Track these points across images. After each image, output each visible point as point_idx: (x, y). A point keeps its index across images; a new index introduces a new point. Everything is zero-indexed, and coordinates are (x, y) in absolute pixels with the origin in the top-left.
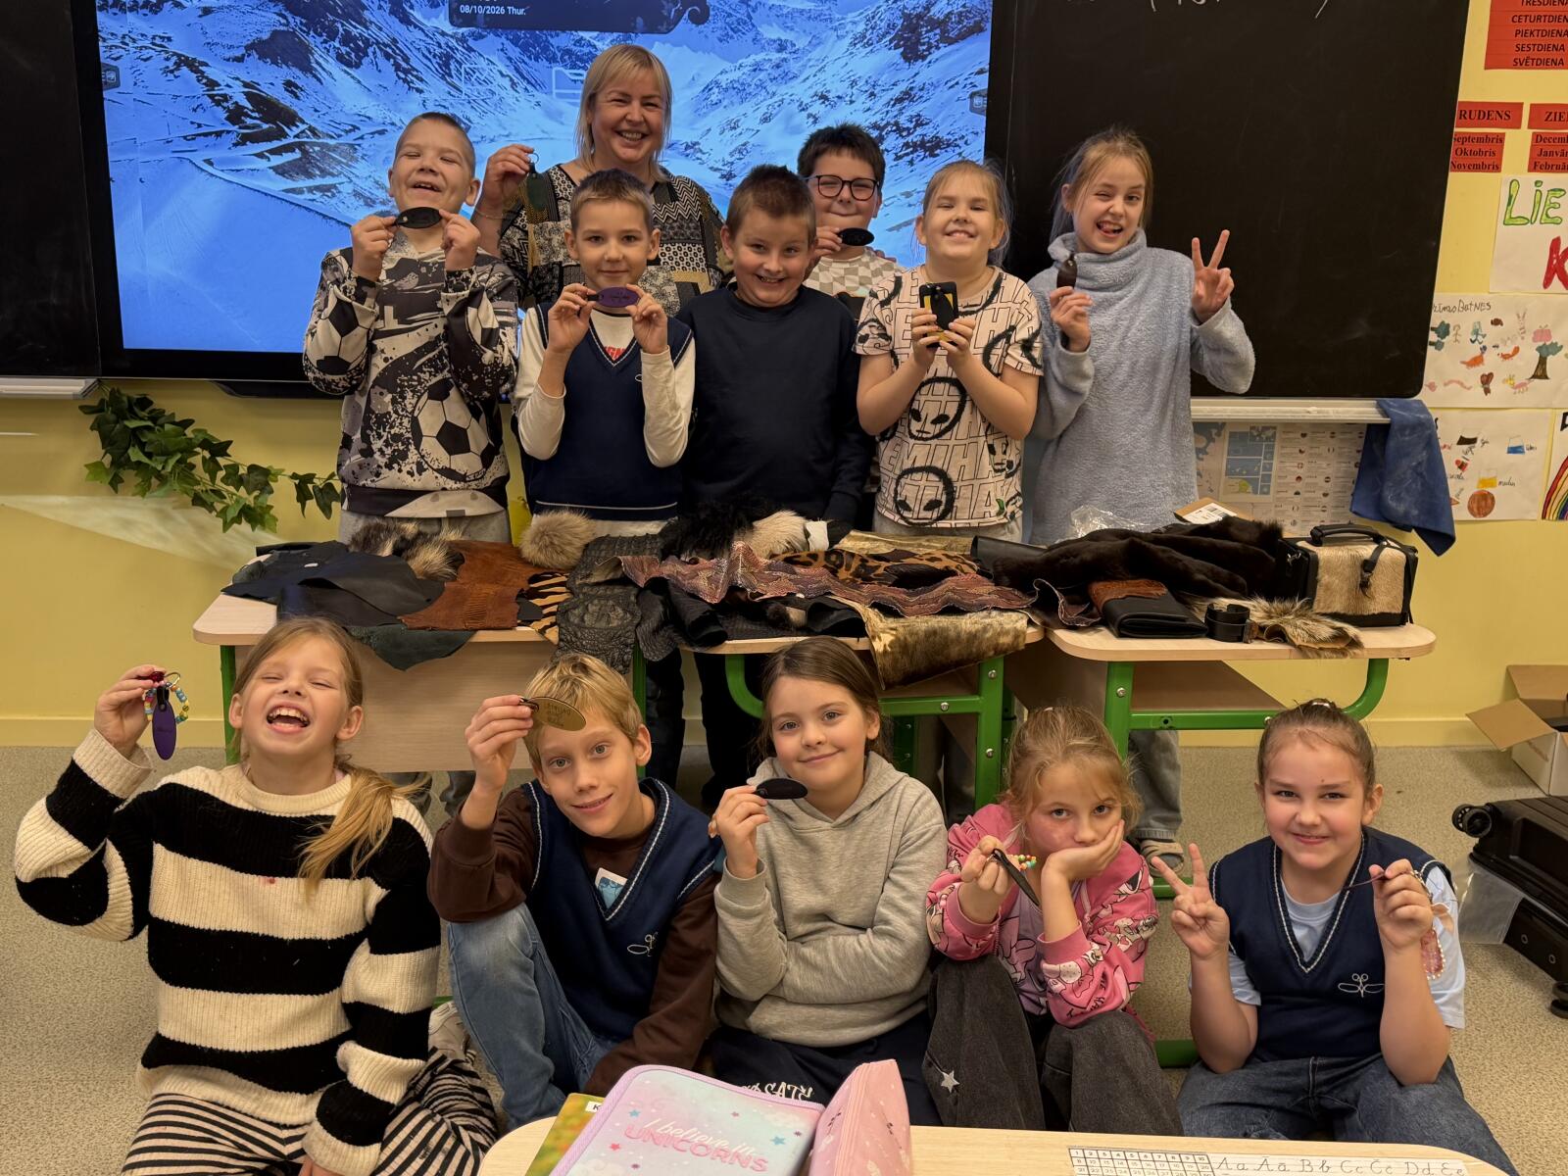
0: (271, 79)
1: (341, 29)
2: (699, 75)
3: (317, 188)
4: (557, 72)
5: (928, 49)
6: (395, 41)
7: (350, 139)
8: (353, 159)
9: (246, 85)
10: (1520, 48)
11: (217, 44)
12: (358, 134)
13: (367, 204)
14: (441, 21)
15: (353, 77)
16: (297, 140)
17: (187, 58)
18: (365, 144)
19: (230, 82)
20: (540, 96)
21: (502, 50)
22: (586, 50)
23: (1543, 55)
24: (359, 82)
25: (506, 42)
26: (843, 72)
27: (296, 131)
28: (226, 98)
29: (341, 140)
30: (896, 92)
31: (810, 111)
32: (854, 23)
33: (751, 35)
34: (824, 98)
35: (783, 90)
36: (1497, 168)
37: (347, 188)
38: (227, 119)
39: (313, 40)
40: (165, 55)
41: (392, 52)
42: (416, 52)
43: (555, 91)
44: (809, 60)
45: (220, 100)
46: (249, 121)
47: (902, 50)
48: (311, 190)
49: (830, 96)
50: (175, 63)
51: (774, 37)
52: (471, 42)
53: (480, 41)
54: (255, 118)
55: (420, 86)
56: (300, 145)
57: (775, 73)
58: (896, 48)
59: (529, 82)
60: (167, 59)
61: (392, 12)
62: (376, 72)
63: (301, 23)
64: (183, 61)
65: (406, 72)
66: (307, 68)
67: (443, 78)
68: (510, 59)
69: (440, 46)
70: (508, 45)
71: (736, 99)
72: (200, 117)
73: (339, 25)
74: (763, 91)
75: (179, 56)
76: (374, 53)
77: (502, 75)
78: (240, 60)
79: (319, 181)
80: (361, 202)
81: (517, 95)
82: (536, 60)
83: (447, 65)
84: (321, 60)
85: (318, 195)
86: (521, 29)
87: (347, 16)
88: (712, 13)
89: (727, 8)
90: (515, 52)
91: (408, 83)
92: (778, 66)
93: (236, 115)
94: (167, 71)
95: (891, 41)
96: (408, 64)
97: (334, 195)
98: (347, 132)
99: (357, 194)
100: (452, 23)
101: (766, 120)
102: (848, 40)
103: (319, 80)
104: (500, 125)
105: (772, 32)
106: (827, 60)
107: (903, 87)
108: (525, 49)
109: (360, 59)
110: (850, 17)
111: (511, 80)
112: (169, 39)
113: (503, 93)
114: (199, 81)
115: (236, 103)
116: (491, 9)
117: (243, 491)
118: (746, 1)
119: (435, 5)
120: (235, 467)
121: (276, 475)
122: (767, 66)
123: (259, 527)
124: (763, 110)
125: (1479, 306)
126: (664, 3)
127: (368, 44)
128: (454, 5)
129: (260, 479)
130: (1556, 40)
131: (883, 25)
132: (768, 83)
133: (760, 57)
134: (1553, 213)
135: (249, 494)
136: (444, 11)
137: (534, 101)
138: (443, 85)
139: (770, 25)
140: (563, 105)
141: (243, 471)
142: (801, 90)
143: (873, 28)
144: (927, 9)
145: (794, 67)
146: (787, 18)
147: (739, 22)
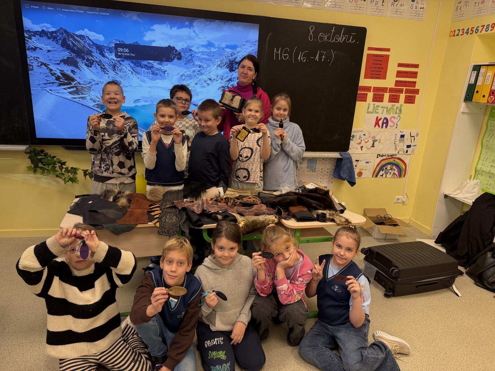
0: (68, 70)
1: (86, 57)
2: (179, 72)
3: (81, 98)
4: (143, 70)
5: (235, 69)
6: (101, 61)
7: (89, 85)
8: (90, 90)
9: (60, 71)
10: (371, 74)
11: (52, 60)
12: (91, 84)
13: (94, 102)
14: (113, 56)
15: (90, 70)
16: (75, 85)
17: (44, 63)
18: (93, 87)
19: (56, 70)
20: (139, 76)
21: (129, 64)
22: (151, 65)
23: (376, 76)
24: (91, 71)
25: (130, 63)
26: (215, 73)
27: (74, 83)
28: (55, 74)
29: (86, 86)
30: (228, 79)
31: (207, 82)
32: (218, 62)
33: (193, 63)
34: (210, 79)
35: (200, 77)
36: (366, 101)
37: (88, 98)
38: (55, 79)
39: (78, 60)
40: (37, 62)
41: (100, 63)
42: (106, 64)
43: (143, 75)
44: (207, 70)
45: (53, 74)
46: (61, 80)
47: (229, 69)
48: (79, 98)
49: (212, 79)
50: (40, 64)
51: (198, 64)
52: (121, 62)
53: (123, 62)
54: (63, 79)
55: (108, 73)
56: (76, 87)
57: (198, 73)
58: (228, 68)
59: (136, 73)
60: (38, 63)
61: (100, 54)
62: (96, 69)
63: (75, 55)
64: (43, 64)
65: (104, 69)
66: (77, 67)
67: (114, 71)
68: (131, 67)
69: (113, 63)
70: (131, 63)
71: (189, 79)
72: (48, 78)
73: (86, 56)
74: (195, 77)
75: (41, 62)
76: (95, 64)
77: (129, 71)
78: (59, 64)
79: (81, 96)
80: (92, 101)
81: (133, 76)
82: (138, 67)
83: (115, 68)
84: (81, 65)
85: (81, 99)
86: (133, 59)
87: (87, 54)
88: (182, 57)
89: (186, 57)
90: (132, 65)
91: (104, 72)
92: (199, 71)
93: (58, 78)
94: (38, 66)
95: (226, 67)
96: (104, 67)
97: (85, 99)
98: (88, 84)
99: (91, 99)
100: (116, 57)
101: (196, 84)
102: (216, 66)
103: (80, 70)
104: (129, 83)
105: (198, 63)
106: (211, 70)
107: (229, 78)
108: (135, 64)
109: (91, 65)
110: (217, 60)
111: (131, 72)
112: (39, 58)
113: (129, 75)
114: (47, 69)
115: (58, 75)
116: (126, 54)
117: (69, 174)
118: (191, 55)
119: (111, 52)
120: (67, 168)
121: (78, 169)
122: (196, 71)
123: (74, 183)
124: (196, 82)
125: (361, 131)
126: (171, 54)
127: (93, 61)
128: (116, 53)
129: (74, 171)
130: (379, 73)
131: (225, 62)
132: (197, 75)
133: (195, 69)
134: (377, 111)
135: (71, 174)
136: (114, 54)
137: (137, 77)
138: (114, 73)
139: (197, 61)
140: (145, 79)
141: (69, 169)
142: (205, 77)
143: (222, 63)
144: (235, 59)
145: (203, 72)
146: (201, 60)
147: (189, 60)
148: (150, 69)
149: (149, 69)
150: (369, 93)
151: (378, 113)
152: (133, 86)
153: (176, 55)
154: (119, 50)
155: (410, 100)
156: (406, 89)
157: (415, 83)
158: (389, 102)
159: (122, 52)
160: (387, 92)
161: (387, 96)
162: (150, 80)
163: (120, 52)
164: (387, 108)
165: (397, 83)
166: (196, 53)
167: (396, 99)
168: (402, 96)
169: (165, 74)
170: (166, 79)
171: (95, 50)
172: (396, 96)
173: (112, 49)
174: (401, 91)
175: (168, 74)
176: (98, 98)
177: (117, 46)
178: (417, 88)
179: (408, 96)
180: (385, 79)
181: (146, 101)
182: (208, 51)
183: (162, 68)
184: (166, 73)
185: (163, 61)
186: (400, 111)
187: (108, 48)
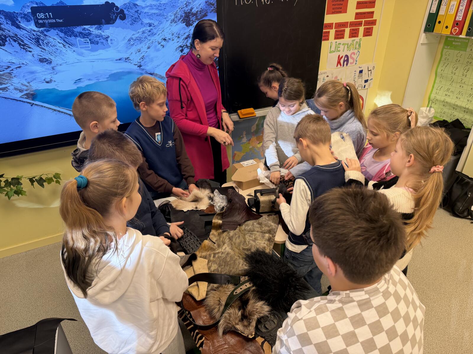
2: (126, 36)
4: (78, 40)
5: (193, 22)
6: (16, 35)
7: (8, 71)
8: (11, 77)
10: (333, 9)
12: (10, 69)
13: (20, 92)
14: (32, 26)
15: (3, 49)
18: (14, 72)
20: (74, 48)
21: (57, 35)
22: (87, 32)
23: (338, 10)
24: (6, 51)
26: (169, 31)
29: (5, 72)
30: (185, 36)
31: (162, 44)
32: (171, 16)
33: (140, 22)
34: (165, 40)
35: (152, 38)
36: (328, 39)
37: (11, 88)
41: (16, 39)
42: (25, 38)
43: (79, 46)
44: (159, 28)
47: (185, 23)
49: (167, 39)
51: (148, 22)
52: (45, 33)
53: (49, 32)
55: (31, 50)
57: (149, 33)
59: (69, 44)
61: (12, 25)
62: (12, 47)
65: (23, 45)
67: (38, 46)
68: (61, 37)
69: (34, 35)
70: (60, 33)
71: (139, 43)
74: (147, 40)
76: (9, 40)
77: (59, 43)
80: (18, 91)
81: (66, 49)
82: (70, 37)
83: (38, 42)
86: (63, 27)
88: (127, 16)
89: (131, 14)
90: (62, 35)
91: (25, 49)
92: (150, 31)
95: (182, 21)
96: (23, 43)
97: (7, 91)
98: (6, 69)
99: (16, 89)
100: (36, 27)
101: (149, 48)
102: (170, 21)
104: (62, 60)
105: (146, 21)
106: (164, 28)
107: (187, 34)
108: (65, 33)
109: (4, 43)
110: (169, 14)
111: (63, 44)
113: (61, 49)
116: (50, 21)
117: (12, 186)
118: (137, 12)
119: (28, 21)
120: (7, 180)
121: (21, 178)
122: (147, 31)
123: (20, 195)
124: (148, 45)
125: (324, 73)
126: (111, 14)
127: (6, 37)
128: (36, 20)
129: (16, 181)
130: (340, 6)
131: (179, 16)
132: (148, 37)
133: (144, 29)
134: (338, 49)
135: (14, 186)
136: (32, 23)
137: (72, 50)
138: (38, 49)
139: (146, 18)
140: (83, 51)
141: (10, 180)
142: (158, 38)
143: (176, 17)
144: (191, 10)
145: (155, 31)
146: (150, 16)
147: (136, 18)
148: (88, 38)
149: (86, 38)
150: (331, 30)
151: (339, 51)
152: (69, 62)
153: (118, 14)
154: (39, 17)
155: (368, 33)
156: (365, 21)
157: (373, 13)
158: (350, 37)
159: (44, 19)
160: (347, 27)
161: (347, 31)
162: (89, 52)
163: (41, 19)
164: (348, 44)
165: (358, 15)
166: (143, 8)
167: (356, 33)
168: (362, 29)
169: (107, 41)
170: (110, 47)
171: (5, 21)
172: (356, 29)
173: (28, 16)
174: (360, 24)
175: (111, 40)
176: (25, 85)
177: (35, 11)
178: (374, 18)
179: (367, 28)
180: (346, 12)
181: (89, 80)
182: (158, 3)
183: (103, 34)
184: (109, 39)
185: (102, 24)
186: (360, 45)
187: (23, 16)
